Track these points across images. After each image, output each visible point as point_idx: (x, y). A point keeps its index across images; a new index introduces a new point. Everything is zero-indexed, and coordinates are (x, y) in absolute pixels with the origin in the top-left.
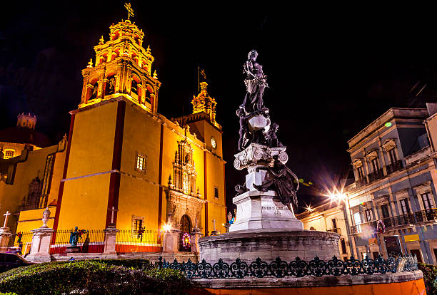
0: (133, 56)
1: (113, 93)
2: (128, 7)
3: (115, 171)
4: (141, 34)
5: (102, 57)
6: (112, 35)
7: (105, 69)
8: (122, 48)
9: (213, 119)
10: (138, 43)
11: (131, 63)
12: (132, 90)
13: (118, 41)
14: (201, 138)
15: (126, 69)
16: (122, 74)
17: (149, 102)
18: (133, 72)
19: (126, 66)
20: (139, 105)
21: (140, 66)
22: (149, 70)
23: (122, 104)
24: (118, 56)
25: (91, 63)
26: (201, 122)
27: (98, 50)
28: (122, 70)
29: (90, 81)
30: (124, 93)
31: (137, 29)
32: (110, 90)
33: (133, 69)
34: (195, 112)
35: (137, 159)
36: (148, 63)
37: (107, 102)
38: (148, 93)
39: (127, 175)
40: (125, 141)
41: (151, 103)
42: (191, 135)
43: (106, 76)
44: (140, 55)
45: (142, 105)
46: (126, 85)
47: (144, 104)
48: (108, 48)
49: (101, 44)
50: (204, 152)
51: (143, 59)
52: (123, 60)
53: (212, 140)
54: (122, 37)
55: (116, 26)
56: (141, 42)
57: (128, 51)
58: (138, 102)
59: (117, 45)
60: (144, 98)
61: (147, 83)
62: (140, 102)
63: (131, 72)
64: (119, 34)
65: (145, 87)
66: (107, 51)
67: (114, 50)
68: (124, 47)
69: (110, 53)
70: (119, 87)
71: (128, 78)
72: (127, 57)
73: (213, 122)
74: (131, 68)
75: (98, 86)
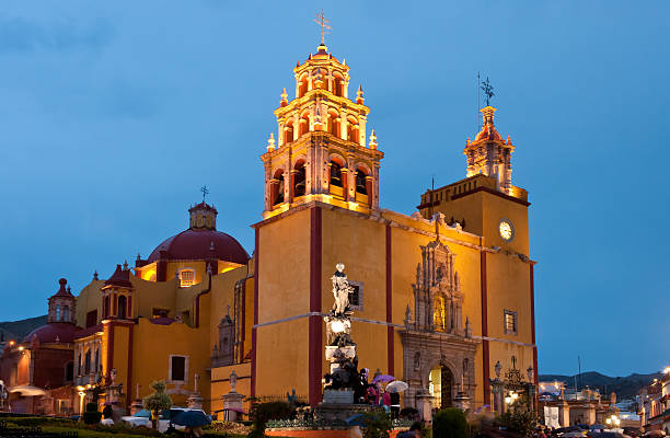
0: (331, 119)
3: (314, 313)
7: (291, 153)
8: (312, 112)
9: (506, 181)
11: (325, 140)
13: (306, 98)
14: (473, 228)
15: (319, 152)
16: (313, 160)
17: (364, 192)
18: (332, 151)
19: (319, 146)
20: (344, 205)
22: (362, 134)
23: (318, 211)
25: (272, 141)
27: (280, 116)
28: (313, 154)
29: (273, 173)
30: (318, 192)
33: (331, 147)
36: (360, 121)
37: (297, 209)
38: (360, 178)
41: (368, 191)
42: (450, 228)
43: (293, 165)
44: (344, 113)
45: (350, 203)
46: (322, 179)
47: (354, 199)
48: (293, 112)
49: (284, 105)
50: (481, 252)
51: (350, 117)
52: (313, 138)
53: (502, 225)
54: (311, 92)
55: (303, 68)
56: (345, 83)
57: (320, 117)
58: (343, 199)
59: (305, 106)
60: (353, 189)
61: (357, 160)
62: (346, 198)
63: (327, 154)
64: (307, 82)
65: (353, 170)
66: (293, 117)
67: (302, 115)
68: (314, 110)
69: (297, 121)
70: (312, 184)
71: (323, 166)
72: (318, 131)
73: (505, 188)
74: (327, 148)
75: (284, 181)
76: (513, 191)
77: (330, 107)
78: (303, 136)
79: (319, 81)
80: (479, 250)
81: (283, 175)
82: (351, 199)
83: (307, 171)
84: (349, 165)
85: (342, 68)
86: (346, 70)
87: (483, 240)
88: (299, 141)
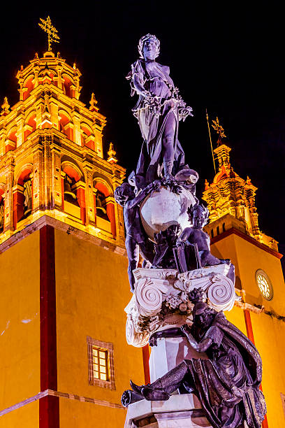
0: (63, 124)
1: (29, 214)
2: (47, 25)
3: (46, 393)
4: (74, 74)
5: (8, 142)
6: (23, 91)
7: (13, 164)
8: (39, 113)
9: (253, 227)
10: (69, 93)
11: (57, 141)
12: (68, 198)
13: (32, 99)
15: (49, 155)
16: (42, 167)
17: (105, 217)
18: (65, 158)
19: (48, 149)
20: (83, 228)
21: (78, 141)
22: (99, 147)
23: (48, 234)
24: (34, 130)
28: (42, 159)
30: (49, 209)
31: (65, 66)
32: (26, 208)
33: (64, 152)
34: (214, 219)
35: (91, 357)
36: (95, 132)
38: (101, 197)
39: (72, 398)
40: (61, 318)
41: (110, 216)
43: (16, 179)
44: (77, 118)
45: (90, 226)
46: (53, 191)
47: (94, 224)
48: (16, 120)
49: (5, 115)
50: (244, 311)
51: (83, 125)
52: (41, 138)
53: (259, 278)
54: (38, 89)
55: (27, 71)
56: (77, 89)
57: (49, 116)
58: (81, 222)
59: (31, 109)
60: (93, 210)
61: (96, 175)
62: (85, 221)
63: (59, 160)
64: (33, 85)
65: (92, 186)
66: (16, 125)
67: (27, 121)
68: (42, 110)
69: (21, 129)
70: (41, 198)
71: (55, 173)
72: (48, 129)
73: (254, 235)
74: (60, 151)
75: (3, 205)
76: (263, 239)
77: (60, 109)
78: (29, 138)
79: (47, 77)
80: (242, 308)
81: (3, 196)
82: (91, 222)
83: (34, 183)
84: (86, 178)
85: (73, 72)
86: (77, 75)
87: (244, 295)
88: (24, 146)
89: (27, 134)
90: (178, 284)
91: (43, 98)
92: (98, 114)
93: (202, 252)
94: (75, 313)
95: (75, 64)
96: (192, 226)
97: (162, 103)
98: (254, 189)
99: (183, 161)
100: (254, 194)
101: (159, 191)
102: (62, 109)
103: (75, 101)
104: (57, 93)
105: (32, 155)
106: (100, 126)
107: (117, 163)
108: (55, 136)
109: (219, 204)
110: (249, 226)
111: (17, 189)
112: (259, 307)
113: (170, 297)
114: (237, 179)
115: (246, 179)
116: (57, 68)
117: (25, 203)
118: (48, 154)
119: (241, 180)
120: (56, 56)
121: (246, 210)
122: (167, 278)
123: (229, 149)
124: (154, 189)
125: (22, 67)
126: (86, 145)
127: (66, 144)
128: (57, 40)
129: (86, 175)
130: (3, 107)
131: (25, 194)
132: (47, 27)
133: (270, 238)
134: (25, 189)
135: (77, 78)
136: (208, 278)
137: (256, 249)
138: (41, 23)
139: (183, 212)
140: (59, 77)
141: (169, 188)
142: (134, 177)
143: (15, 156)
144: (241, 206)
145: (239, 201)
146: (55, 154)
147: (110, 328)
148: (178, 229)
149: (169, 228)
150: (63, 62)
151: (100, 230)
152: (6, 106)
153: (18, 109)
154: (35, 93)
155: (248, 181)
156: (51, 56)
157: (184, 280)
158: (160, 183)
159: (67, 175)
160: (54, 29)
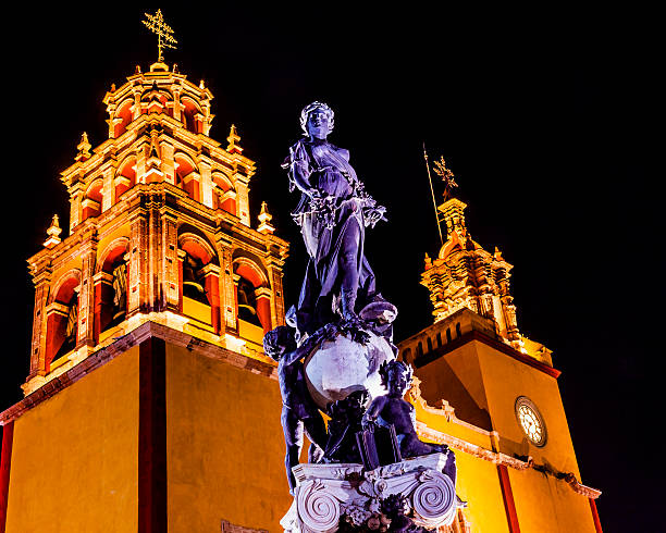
0: (181, 173)
1: (122, 319)
2: (156, 23)
4: (200, 97)
5: (87, 203)
6: (113, 123)
7: (95, 239)
8: (141, 158)
9: (509, 328)
10: (192, 126)
11: (171, 201)
12: (188, 292)
13: (130, 136)
14: (474, 413)
15: (158, 225)
16: (146, 244)
17: (254, 320)
18: (185, 228)
19: (157, 214)
20: (215, 339)
21: (207, 199)
22: (243, 207)
23: (155, 353)
24: (133, 185)
25: (55, 230)
26: (465, 349)
27: (76, 181)
28: (145, 231)
29: (55, 292)
30: (156, 310)
31: (185, 85)
32: (117, 309)
33: (182, 219)
34: (440, 316)
36: (237, 185)
37: (106, 354)
38: (246, 289)
40: (175, 491)
41: (263, 319)
42: (432, 410)
43: (100, 262)
44: (206, 165)
45: (227, 336)
46: (163, 280)
47: (235, 332)
48: (102, 168)
49: (83, 160)
50: (499, 467)
51: (217, 175)
52: (144, 199)
53: (522, 411)
54: (140, 120)
55: (122, 93)
56: (206, 119)
57: (158, 162)
58: (212, 329)
59: (128, 151)
60: (233, 310)
61: (238, 253)
62: (219, 328)
63: (174, 231)
64: (131, 115)
65: (231, 270)
66: (101, 177)
67: (120, 170)
68: (147, 153)
69: (110, 182)
70: (143, 293)
71: (167, 252)
72: (156, 183)
73: (510, 340)
74: (176, 217)
75: (77, 304)
76: (526, 346)
77: (178, 151)
78: (123, 198)
79: (155, 103)
80: (495, 462)
81: (77, 289)
82: (229, 330)
83: (131, 268)
84: (221, 259)
85: (199, 94)
86: (206, 98)
87: (497, 439)
88: (115, 210)
89: (121, 191)
90: (364, 487)
91: (149, 135)
92: (242, 158)
93: (402, 436)
94: (200, 481)
95: (202, 82)
96: (387, 392)
97: (338, 204)
98: (508, 267)
99: (372, 288)
100: (508, 276)
101: (333, 340)
102: (181, 151)
103: (204, 139)
104: (172, 127)
105: (129, 224)
106: (246, 175)
107: (275, 234)
108: (167, 194)
109: (448, 292)
110: (501, 327)
111: (102, 279)
112: (524, 459)
113: (352, 508)
114: (477, 252)
115: (492, 252)
116: (173, 87)
117: (116, 301)
118: (156, 223)
119: (485, 254)
120: (171, 70)
121: (496, 300)
122: (347, 478)
123: (464, 206)
124: (326, 337)
125: (113, 86)
126: (221, 206)
127: (187, 206)
128: (174, 44)
129: (220, 254)
130: (79, 148)
131: (116, 285)
132: (156, 26)
133: (538, 345)
134: (115, 278)
135: (206, 102)
136: (413, 476)
137: (514, 364)
138: (146, 19)
139: (372, 371)
140: (176, 101)
141: (349, 336)
142: (295, 316)
143: (98, 226)
144: (486, 296)
145: (483, 287)
146: (168, 221)
147: (263, 505)
148: (365, 397)
149: (350, 396)
150: (183, 79)
151: (245, 342)
152: (85, 146)
153: (105, 152)
154: (134, 127)
155: (498, 254)
156: (162, 70)
157: (374, 481)
158: (335, 329)
159: (188, 255)
160: (168, 29)
